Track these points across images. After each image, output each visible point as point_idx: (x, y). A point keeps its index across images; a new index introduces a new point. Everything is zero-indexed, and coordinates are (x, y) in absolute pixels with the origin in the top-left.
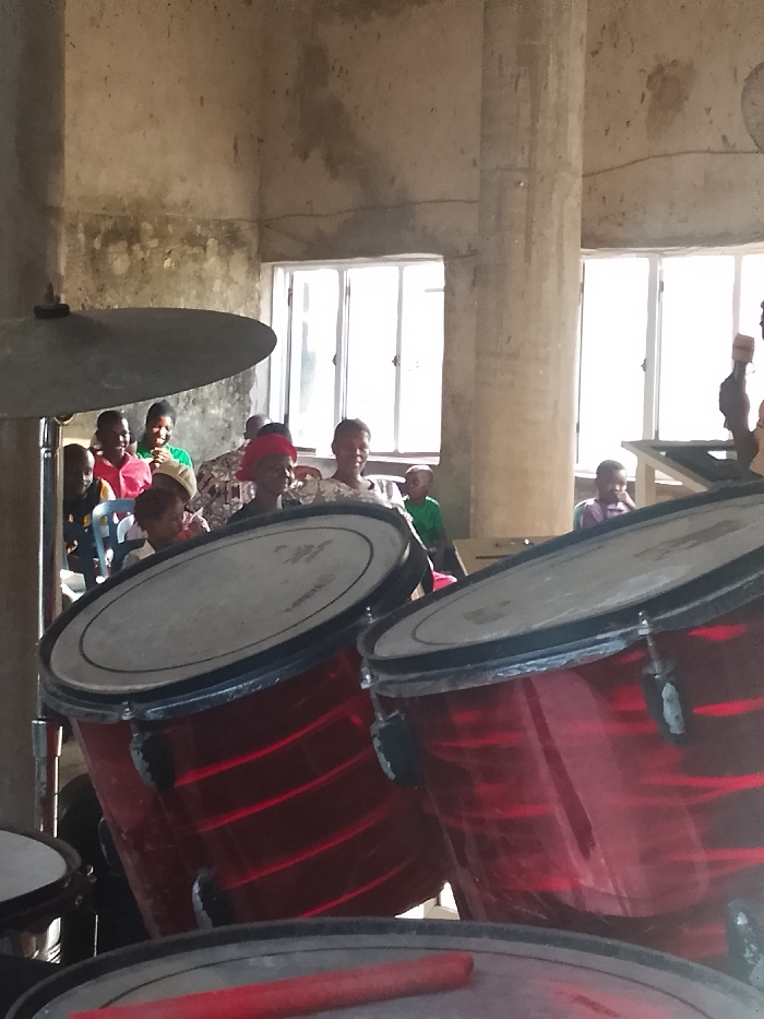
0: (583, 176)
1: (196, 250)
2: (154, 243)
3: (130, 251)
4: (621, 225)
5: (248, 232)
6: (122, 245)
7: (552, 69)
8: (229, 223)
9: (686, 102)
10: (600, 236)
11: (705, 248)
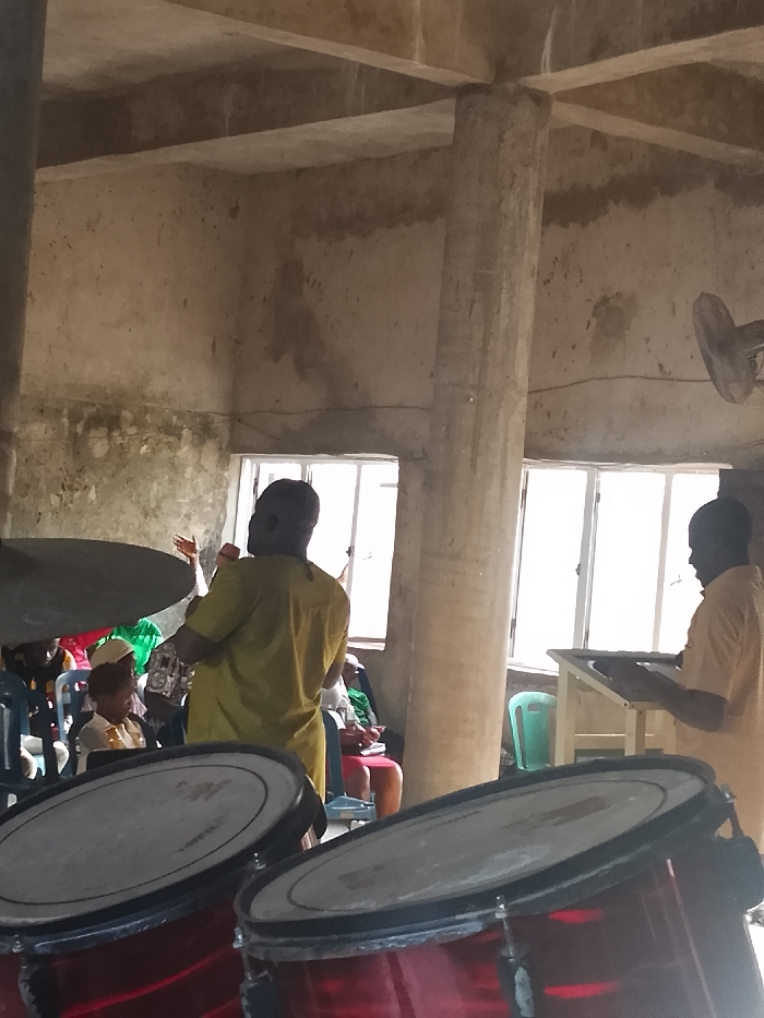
0: (529, 393)
1: (171, 439)
2: (132, 431)
3: (109, 437)
4: (562, 439)
5: (220, 425)
6: (103, 431)
7: (504, 296)
8: (205, 416)
9: (627, 331)
10: (542, 449)
11: (639, 465)
